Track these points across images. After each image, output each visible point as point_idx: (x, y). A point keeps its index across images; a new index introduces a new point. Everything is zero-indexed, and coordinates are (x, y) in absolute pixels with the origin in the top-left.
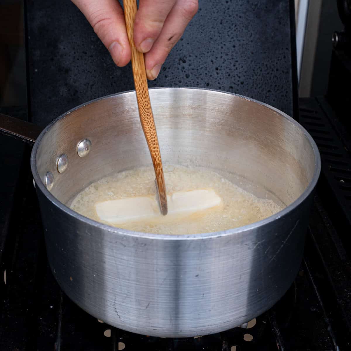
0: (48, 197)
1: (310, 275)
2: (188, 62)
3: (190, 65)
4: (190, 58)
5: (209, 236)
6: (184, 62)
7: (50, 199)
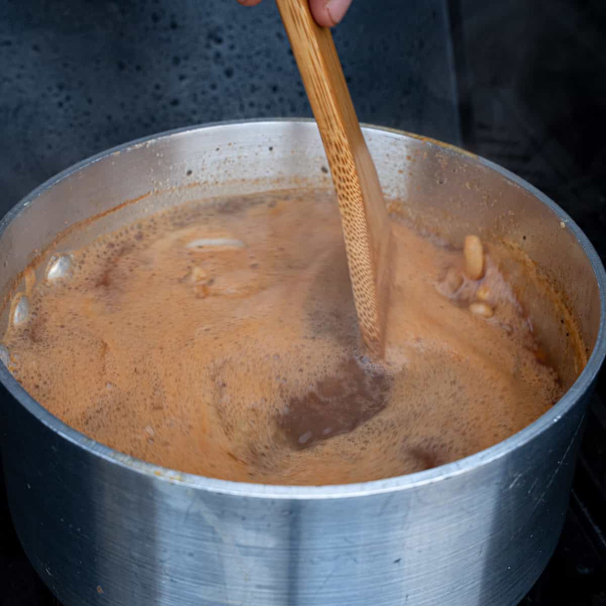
0: (45, 423)
1: (581, 504)
2: (227, 42)
3: (232, 47)
4: (232, 32)
5: (429, 478)
6: (219, 41)
7: (51, 427)
